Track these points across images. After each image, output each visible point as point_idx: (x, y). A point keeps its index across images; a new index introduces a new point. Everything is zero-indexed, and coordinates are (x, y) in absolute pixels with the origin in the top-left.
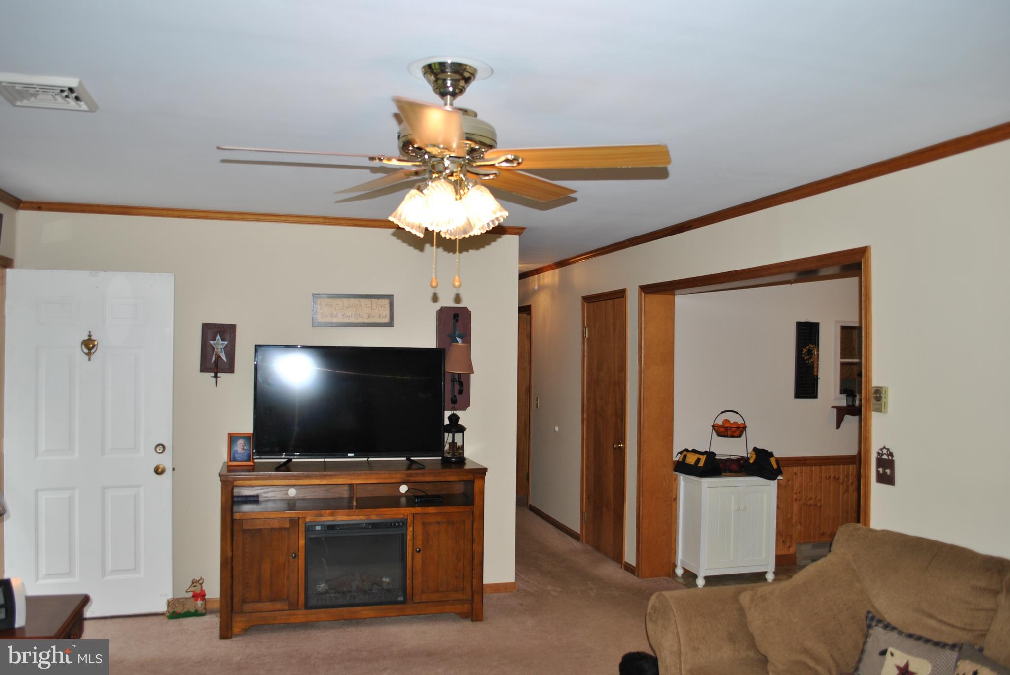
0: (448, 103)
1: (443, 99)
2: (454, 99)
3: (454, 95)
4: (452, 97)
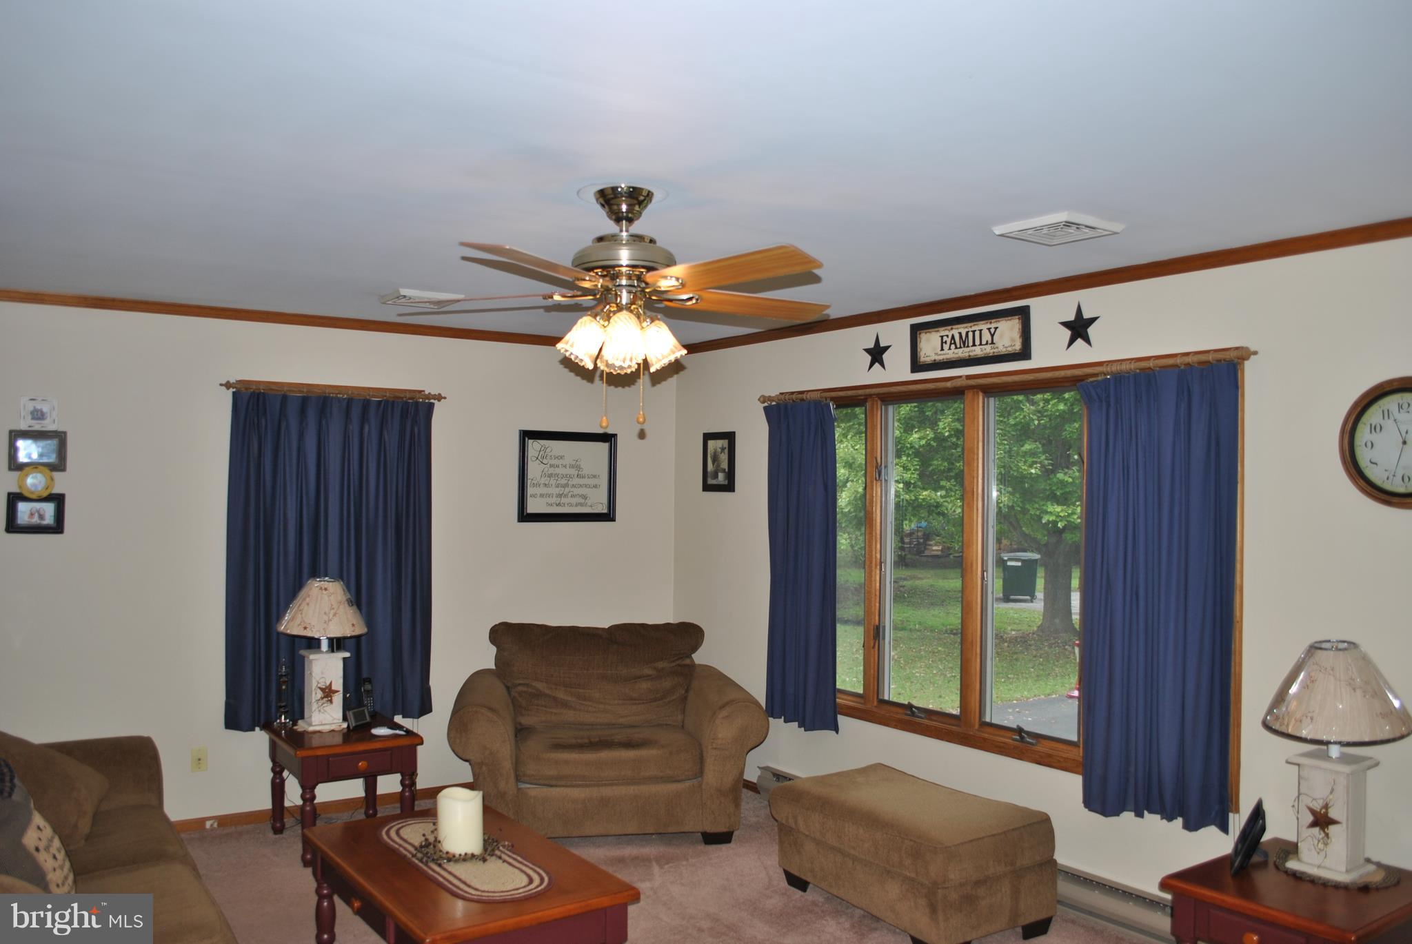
0: (624, 229)
1: (618, 225)
2: (630, 225)
3: (630, 221)
4: (627, 223)
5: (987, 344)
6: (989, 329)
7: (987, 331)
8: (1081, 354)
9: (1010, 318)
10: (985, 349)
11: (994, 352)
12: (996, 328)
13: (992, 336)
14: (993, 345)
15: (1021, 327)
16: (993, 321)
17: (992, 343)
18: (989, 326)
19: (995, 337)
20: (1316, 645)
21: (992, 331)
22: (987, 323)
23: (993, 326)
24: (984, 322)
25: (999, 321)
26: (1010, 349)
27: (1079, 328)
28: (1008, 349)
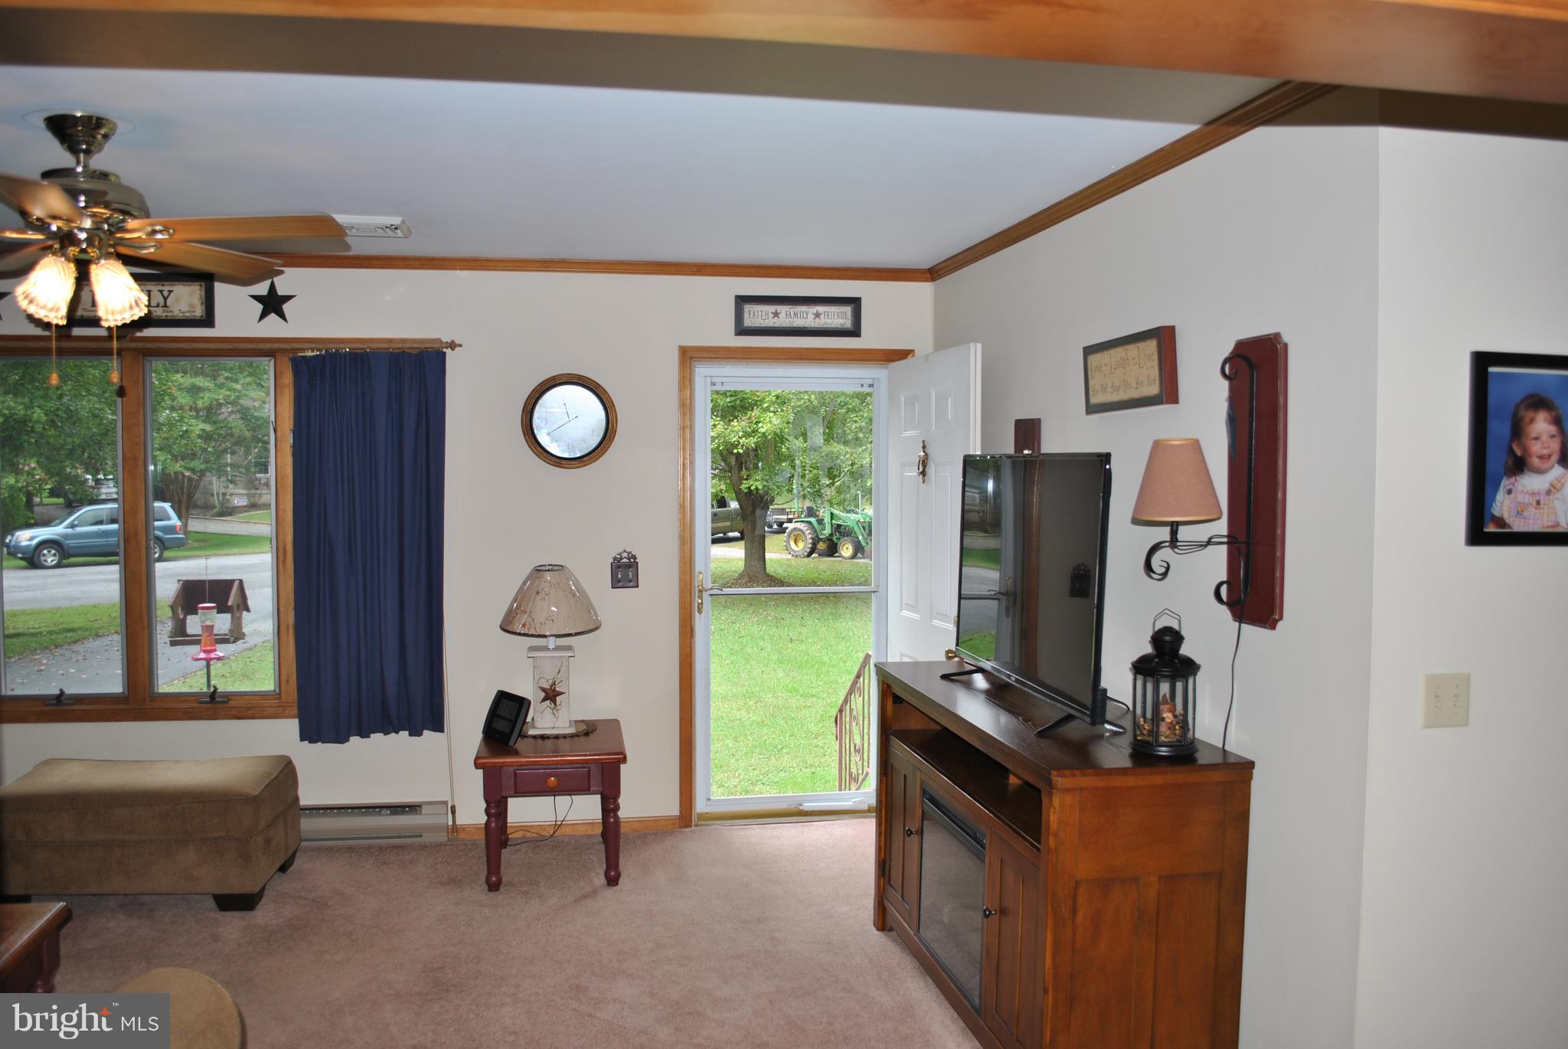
0: (82, 162)
5: (158, 306)
6: (161, 291)
7: (159, 293)
8: (272, 328)
9: (188, 283)
10: (155, 312)
11: (167, 316)
12: (170, 292)
13: (165, 299)
14: (166, 309)
15: (203, 293)
16: (166, 283)
17: (165, 306)
18: (161, 288)
19: (168, 301)
20: (539, 568)
21: (166, 294)
22: (158, 284)
23: (166, 288)
24: (155, 283)
25: (174, 285)
26: (187, 314)
27: (273, 304)
28: (186, 314)
